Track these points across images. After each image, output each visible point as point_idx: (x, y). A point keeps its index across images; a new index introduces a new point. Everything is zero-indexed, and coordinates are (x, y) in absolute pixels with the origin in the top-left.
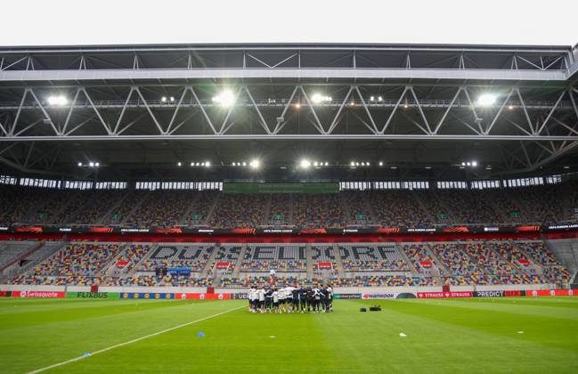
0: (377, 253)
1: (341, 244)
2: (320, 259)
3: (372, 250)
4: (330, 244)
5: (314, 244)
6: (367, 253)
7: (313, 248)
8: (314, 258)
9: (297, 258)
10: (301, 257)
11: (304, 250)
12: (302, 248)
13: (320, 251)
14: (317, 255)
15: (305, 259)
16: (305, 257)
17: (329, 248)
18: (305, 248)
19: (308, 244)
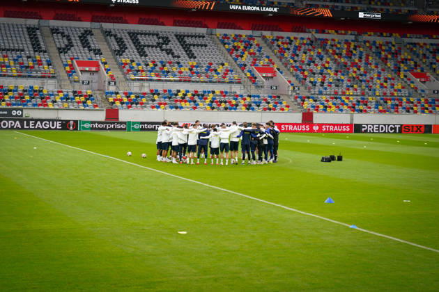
0: (175, 45)
1: (107, 26)
2: (73, 52)
3: (166, 40)
4: (87, 25)
5: (54, 23)
6: (159, 45)
7: (55, 31)
8: (62, 50)
9: (29, 50)
10: (37, 48)
11: (38, 33)
12: (33, 29)
13: (69, 36)
14: (67, 46)
15: (45, 52)
16: (43, 48)
17: (86, 31)
18: (38, 29)
19: (43, 22)
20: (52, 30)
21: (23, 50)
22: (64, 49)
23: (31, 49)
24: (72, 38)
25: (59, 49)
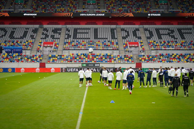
0: (177, 34)
1: (146, 26)
2: (129, 38)
3: (173, 31)
4: (137, 26)
5: (123, 26)
6: (169, 34)
7: (123, 30)
9: (110, 38)
10: (113, 37)
11: (115, 31)
12: (113, 29)
13: (128, 32)
14: (126, 36)
15: (116, 39)
16: (116, 37)
17: (136, 29)
18: (115, 29)
19: (118, 26)
20: (121, 29)
21: (107, 39)
22: (125, 37)
23: (111, 38)
24: (130, 32)
25: (123, 37)
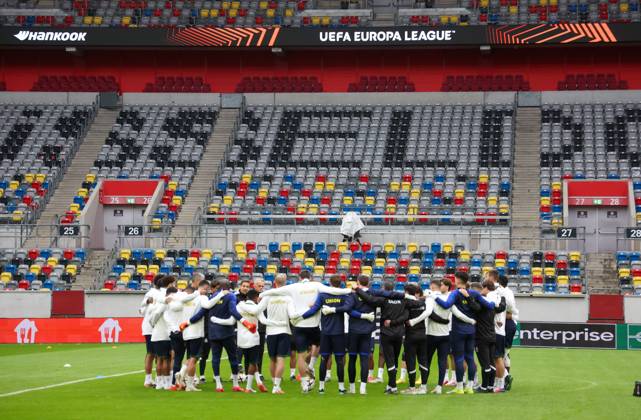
2: (577, 164)
5: (552, 98)
7: (551, 115)
8: (549, 160)
9: (470, 163)
10: (490, 155)
11: (507, 122)
12: (497, 113)
13: (580, 126)
14: (565, 148)
15: (507, 164)
16: (506, 154)
17: (628, 112)
18: (510, 113)
19: (527, 98)
20: (544, 113)
21: (454, 164)
22: (556, 156)
23: (475, 160)
24: (588, 130)
25: (544, 156)
